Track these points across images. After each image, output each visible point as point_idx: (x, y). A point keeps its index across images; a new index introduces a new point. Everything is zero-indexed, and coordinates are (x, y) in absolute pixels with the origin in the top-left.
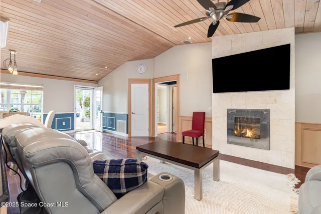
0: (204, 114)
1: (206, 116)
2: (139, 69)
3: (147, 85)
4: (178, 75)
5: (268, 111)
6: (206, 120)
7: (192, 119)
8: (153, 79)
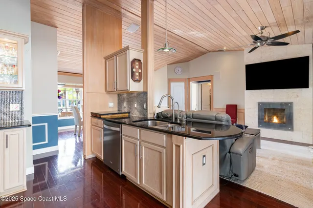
0: (236, 106)
1: (238, 108)
2: (177, 71)
3: (183, 84)
4: (212, 76)
5: (291, 103)
6: (238, 111)
7: (225, 110)
8: (189, 79)
